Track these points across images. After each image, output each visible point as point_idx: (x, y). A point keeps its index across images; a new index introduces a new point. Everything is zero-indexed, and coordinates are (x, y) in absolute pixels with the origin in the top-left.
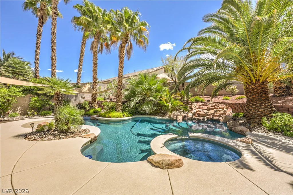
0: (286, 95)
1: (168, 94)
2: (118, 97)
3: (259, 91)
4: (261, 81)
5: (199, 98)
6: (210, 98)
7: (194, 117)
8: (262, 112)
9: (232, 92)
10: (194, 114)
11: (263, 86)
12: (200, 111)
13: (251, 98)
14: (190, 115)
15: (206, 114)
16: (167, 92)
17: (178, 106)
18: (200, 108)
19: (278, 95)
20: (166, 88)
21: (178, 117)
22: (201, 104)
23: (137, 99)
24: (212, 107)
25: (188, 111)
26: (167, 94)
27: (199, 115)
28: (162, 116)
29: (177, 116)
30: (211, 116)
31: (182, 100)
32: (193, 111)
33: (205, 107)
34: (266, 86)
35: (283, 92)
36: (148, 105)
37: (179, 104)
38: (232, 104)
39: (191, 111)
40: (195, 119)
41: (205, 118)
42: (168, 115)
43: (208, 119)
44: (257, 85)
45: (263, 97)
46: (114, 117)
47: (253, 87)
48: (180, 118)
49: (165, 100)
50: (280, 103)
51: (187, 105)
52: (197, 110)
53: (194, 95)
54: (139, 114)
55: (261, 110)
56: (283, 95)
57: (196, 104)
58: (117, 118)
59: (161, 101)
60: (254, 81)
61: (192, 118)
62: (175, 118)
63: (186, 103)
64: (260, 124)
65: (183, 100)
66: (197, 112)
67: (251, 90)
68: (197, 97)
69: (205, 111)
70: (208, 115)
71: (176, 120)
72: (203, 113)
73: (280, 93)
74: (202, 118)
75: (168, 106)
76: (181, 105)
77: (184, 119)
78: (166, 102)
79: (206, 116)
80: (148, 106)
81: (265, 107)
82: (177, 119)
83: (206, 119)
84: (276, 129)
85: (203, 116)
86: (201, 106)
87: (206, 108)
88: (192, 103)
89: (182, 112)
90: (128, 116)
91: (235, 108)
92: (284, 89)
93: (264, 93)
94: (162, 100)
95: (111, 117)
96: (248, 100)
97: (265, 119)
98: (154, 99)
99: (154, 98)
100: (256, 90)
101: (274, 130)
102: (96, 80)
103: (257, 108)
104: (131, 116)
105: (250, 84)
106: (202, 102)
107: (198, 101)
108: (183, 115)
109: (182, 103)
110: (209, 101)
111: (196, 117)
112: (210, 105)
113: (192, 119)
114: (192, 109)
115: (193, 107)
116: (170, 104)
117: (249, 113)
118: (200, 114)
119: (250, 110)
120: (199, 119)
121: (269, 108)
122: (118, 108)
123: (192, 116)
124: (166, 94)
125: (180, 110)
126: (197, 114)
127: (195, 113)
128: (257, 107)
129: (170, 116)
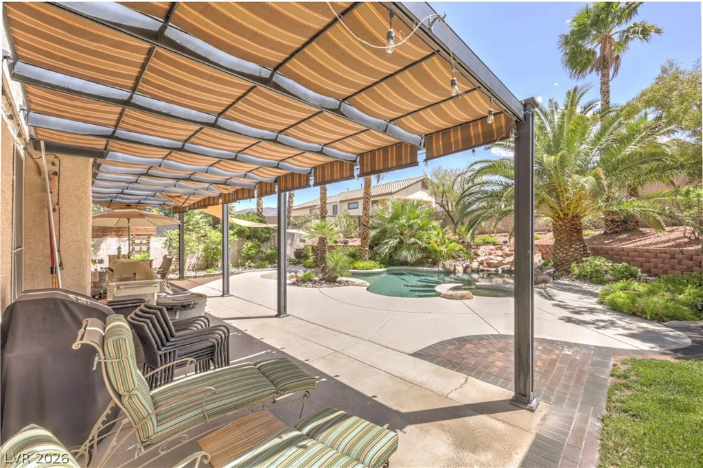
0: (621, 231)
1: (440, 232)
2: (365, 239)
3: (568, 228)
4: (570, 216)
5: (490, 238)
6: (508, 237)
7: (481, 267)
8: (572, 256)
9: (547, 226)
10: (481, 263)
11: (573, 222)
12: (491, 259)
13: (558, 238)
14: (475, 265)
15: (501, 263)
16: (439, 230)
17: (455, 251)
18: (490, 254)
19: (610, 232)
20: (435, 223)
21: (457, 267)
22: (492, 247)
23: (393, 242)
24: (510, 252)
25: (472, 259)
26: (438, 234)
27: (489, 265)
28: (430, 267)
29: (455, 266)
30: (509, 266)
31: (461, 241)
32: (480, 259)
33: (499, 252)
34: (578, 222)
35: (617, 226)
36: (409, 250)
37: (457, 248)
38: (542, 246)
39: (475, 259)
40: (482, 271)
41: (500, 268)
42: (441, 265)
43: (504, 271)
44: (565, 221)
45: (574, 237)
46: (363, 268)
47: (561, 223)
48: (460, 269)
49: (436, 242)
50: (607, 244)
51: (469, 250)
52: (486, 257)
53: (481, 233)
54: (394, 265)
55: (570, 253)
56: (617, 232)
57: (484, 247)
58: (367, 269)
59: (429, 243)
60: (562, 216)
61: (478, 268)
62: (452, 270)
63: (469, 247)
64: (568, 272)
65: (463, 242)
66: (486, 260)
67: (558, 227)
68: (486, 235)
69: (500, 259)
70: (503, 264)
71: (454, 272)
72: (496, 262)
73: (612, 228)
74: (494, 269)
75: (441, 251)
76: (461, 250)
77: (465, 271)
78: (438, 246)
79: (501, 266)
80: (409, 252)
81: (576, 250)
82: (455, 270)
83: (500, 271)
84: (584, 276)
85: (496, 266)
86: (492, 251)
87: (501, 254)
88: (478, 246)
89: (462, 260)
90: (381, 268)
91: (547, 253)
92: (619, 223)
93: (575, 231)
94: (431, 242)
95: (357, 269)
96: (556, 241)
97: (574, 264)
98: (418, 242)
99: (418, 239)
100: (564, 228)
101: (582, 277)
102: (326, 214)
103: (565, 252)
104: (385, 267)
105: (557, 219)
106: (494, 244)
107: (488, 243)
108: (464, 265)
109: (462, 246)
110: (505, 242)
111: (485, 269)
112: (508, 249)
113: (478, 271)
114: (478, 255)
115: (479, 253)
116: (443, 249)
117: (556, 257)
118: (492, 263)
119: (557, 254)
120: (489, 271)
121: (580, 251)
122: (364, 256)
123: (479, 266)
124: (436, 233)
125: (460, 257)
126: (487, 263)
127: (482, 261)
128: (566, 249)
129: (444, 266)
